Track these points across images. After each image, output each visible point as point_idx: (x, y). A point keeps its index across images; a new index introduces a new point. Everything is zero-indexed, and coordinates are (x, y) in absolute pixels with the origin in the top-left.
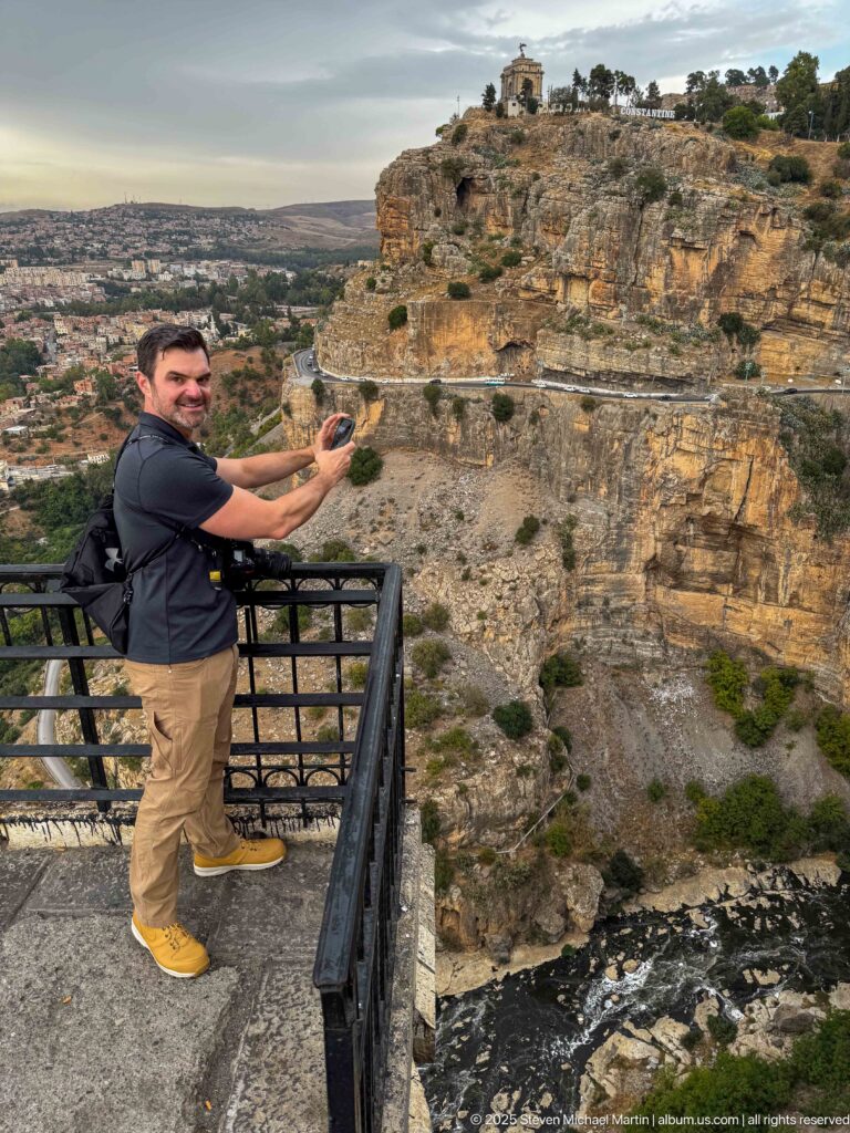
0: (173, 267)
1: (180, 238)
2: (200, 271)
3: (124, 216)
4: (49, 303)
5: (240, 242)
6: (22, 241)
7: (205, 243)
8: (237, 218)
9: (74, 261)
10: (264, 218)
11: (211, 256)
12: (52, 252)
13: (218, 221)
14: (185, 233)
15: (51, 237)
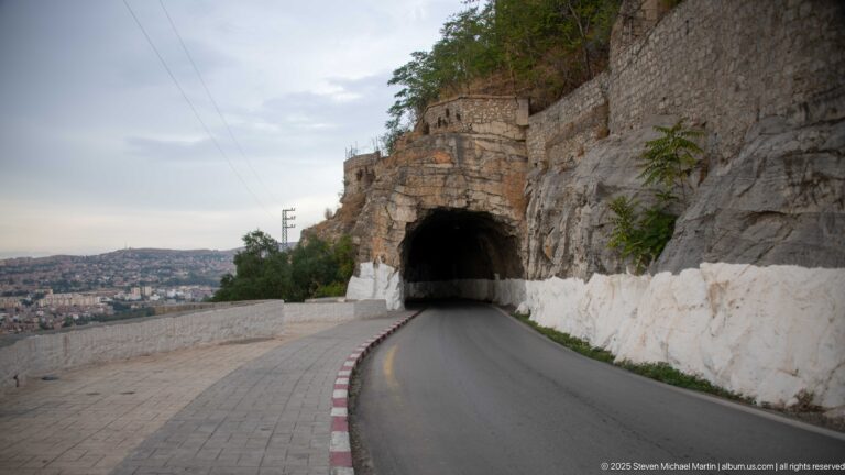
0: (160, 291)
1: (164, 271)
2: (179, 293)
3: (124, 257)
4: (76, 317)
5: (207, 273)
6: (53, 277)
7: (182, 274)
8: (205, 257)
9: (90, 289)
10: (224, 256)
11: (187, 283)
12: (76, 283)
13: (191, 259)
14: (169, 268)
15: (73, 274)
